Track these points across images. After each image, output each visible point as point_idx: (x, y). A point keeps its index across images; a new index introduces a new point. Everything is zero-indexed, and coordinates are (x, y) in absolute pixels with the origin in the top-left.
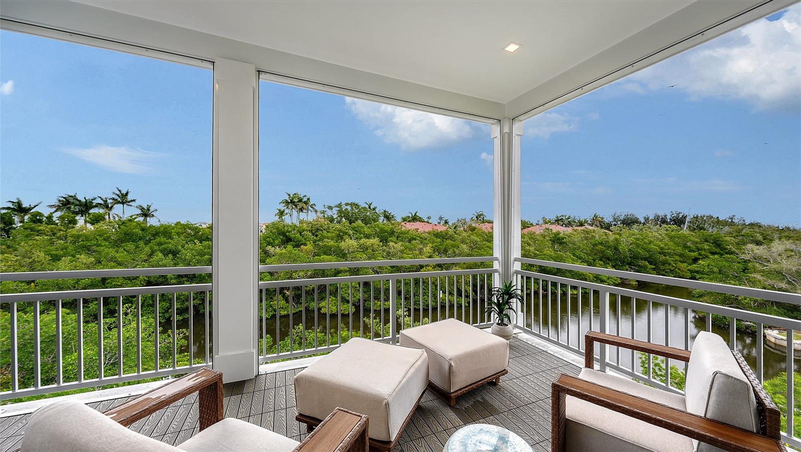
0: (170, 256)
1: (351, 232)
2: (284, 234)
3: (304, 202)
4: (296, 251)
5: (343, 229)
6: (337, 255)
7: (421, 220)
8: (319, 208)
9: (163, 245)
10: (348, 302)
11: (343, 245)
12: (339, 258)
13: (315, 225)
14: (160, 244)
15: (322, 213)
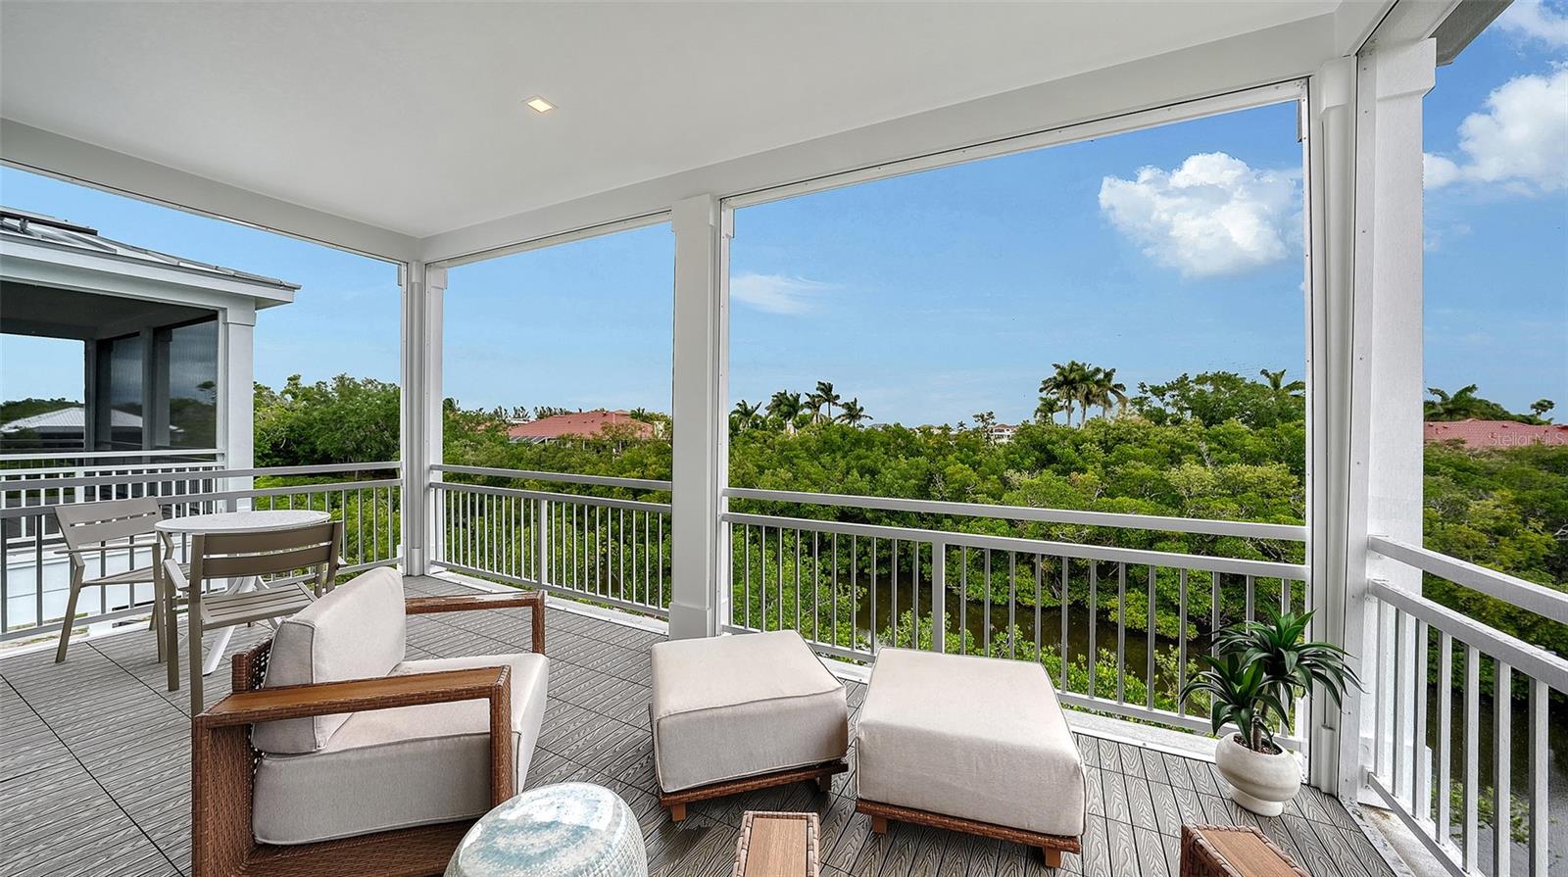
0: (868, 477)
1: (1204, 447)
2: (1041, 447)
3: (1098, 383)
4: (1059, 483)
5: (1183, 439)
6: (1160, 499)
7: (1493, 413)
8: (1132, 392)
9: (861, 459)
10: (1177, 610)
11: (1173, 475)
12: (1164, 507)
13: (1114, 429)
14: (859, 458)
15: (1136, 403)
